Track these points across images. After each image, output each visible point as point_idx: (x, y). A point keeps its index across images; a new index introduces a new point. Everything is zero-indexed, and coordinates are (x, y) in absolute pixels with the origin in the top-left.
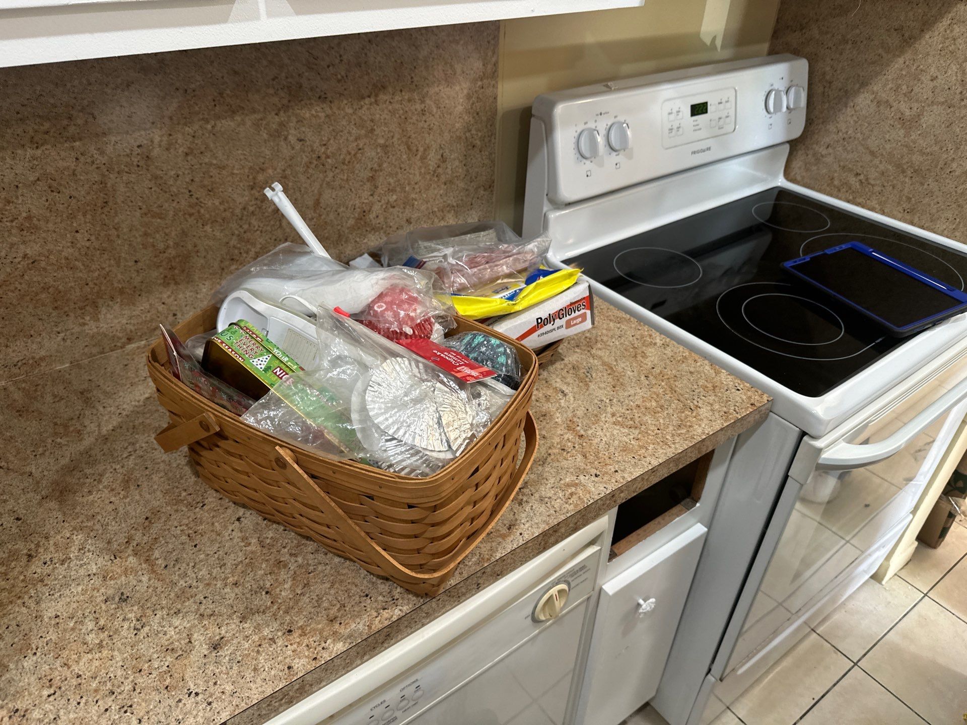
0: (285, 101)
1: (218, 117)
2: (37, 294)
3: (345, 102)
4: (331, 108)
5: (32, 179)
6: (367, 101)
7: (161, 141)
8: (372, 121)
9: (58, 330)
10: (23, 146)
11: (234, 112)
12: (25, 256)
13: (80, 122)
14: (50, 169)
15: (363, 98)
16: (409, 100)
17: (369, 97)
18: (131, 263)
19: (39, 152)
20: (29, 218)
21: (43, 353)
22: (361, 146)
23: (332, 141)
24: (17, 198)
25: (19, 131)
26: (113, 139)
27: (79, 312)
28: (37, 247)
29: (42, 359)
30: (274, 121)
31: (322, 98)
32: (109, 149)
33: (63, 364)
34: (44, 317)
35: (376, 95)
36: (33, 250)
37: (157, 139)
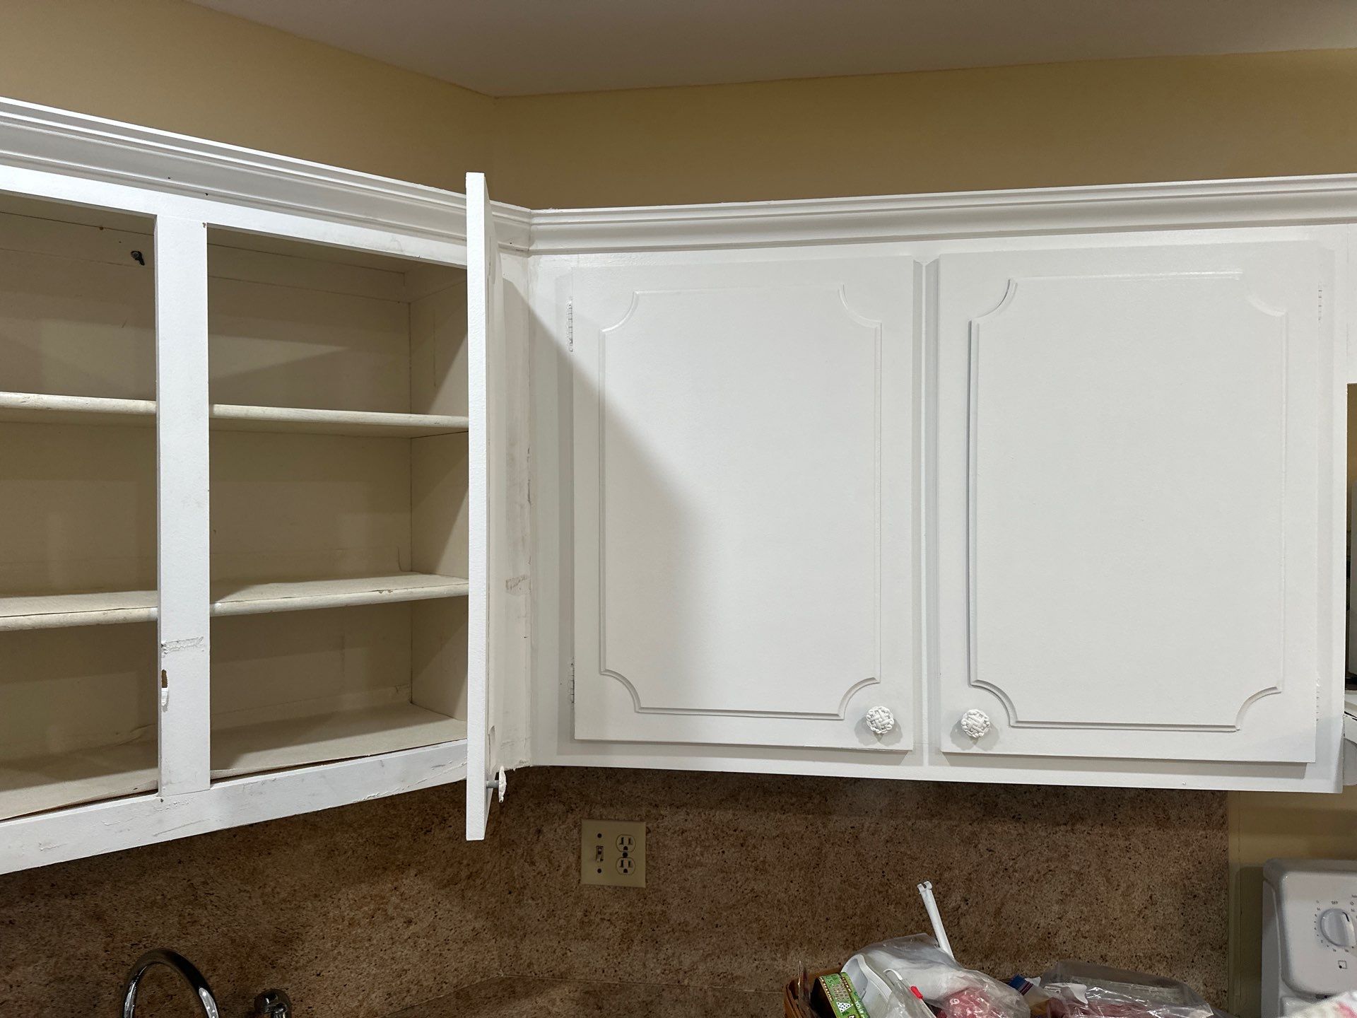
0: (980, 815)
1: (918, 817)
2: (751, 922)
3: (1039, 825)
4: (1024, 828)
5: (774, 834)
6: (1063, 828)
7: (870, 827)
8: (1067, 847)
9: (757, 957)
10: (776, 810)
11: (933, 816)
12: (752, 890)
13: (816, 801)
14: (787, 831)
15: (1058, 825)
16: (1111, 835)
17: (1065, 824)
18: (823, 919)
19: (784, 817)
20: (764, 862)
21: (739, 973)
22: (1052, 868)
23: (1021, 857)
24: (761, 846)
25: (776, 800)
26: (835, 818)
27: (774, 947)
28: (762, 885)
29: (737, 978)
30: (967, 829)
31: (1016, 818)
32: (831, 825)
33: (750, 989)
34: (750, 943)
35: (1073, 825)
36: (759, 886)
37: (867, 825)
